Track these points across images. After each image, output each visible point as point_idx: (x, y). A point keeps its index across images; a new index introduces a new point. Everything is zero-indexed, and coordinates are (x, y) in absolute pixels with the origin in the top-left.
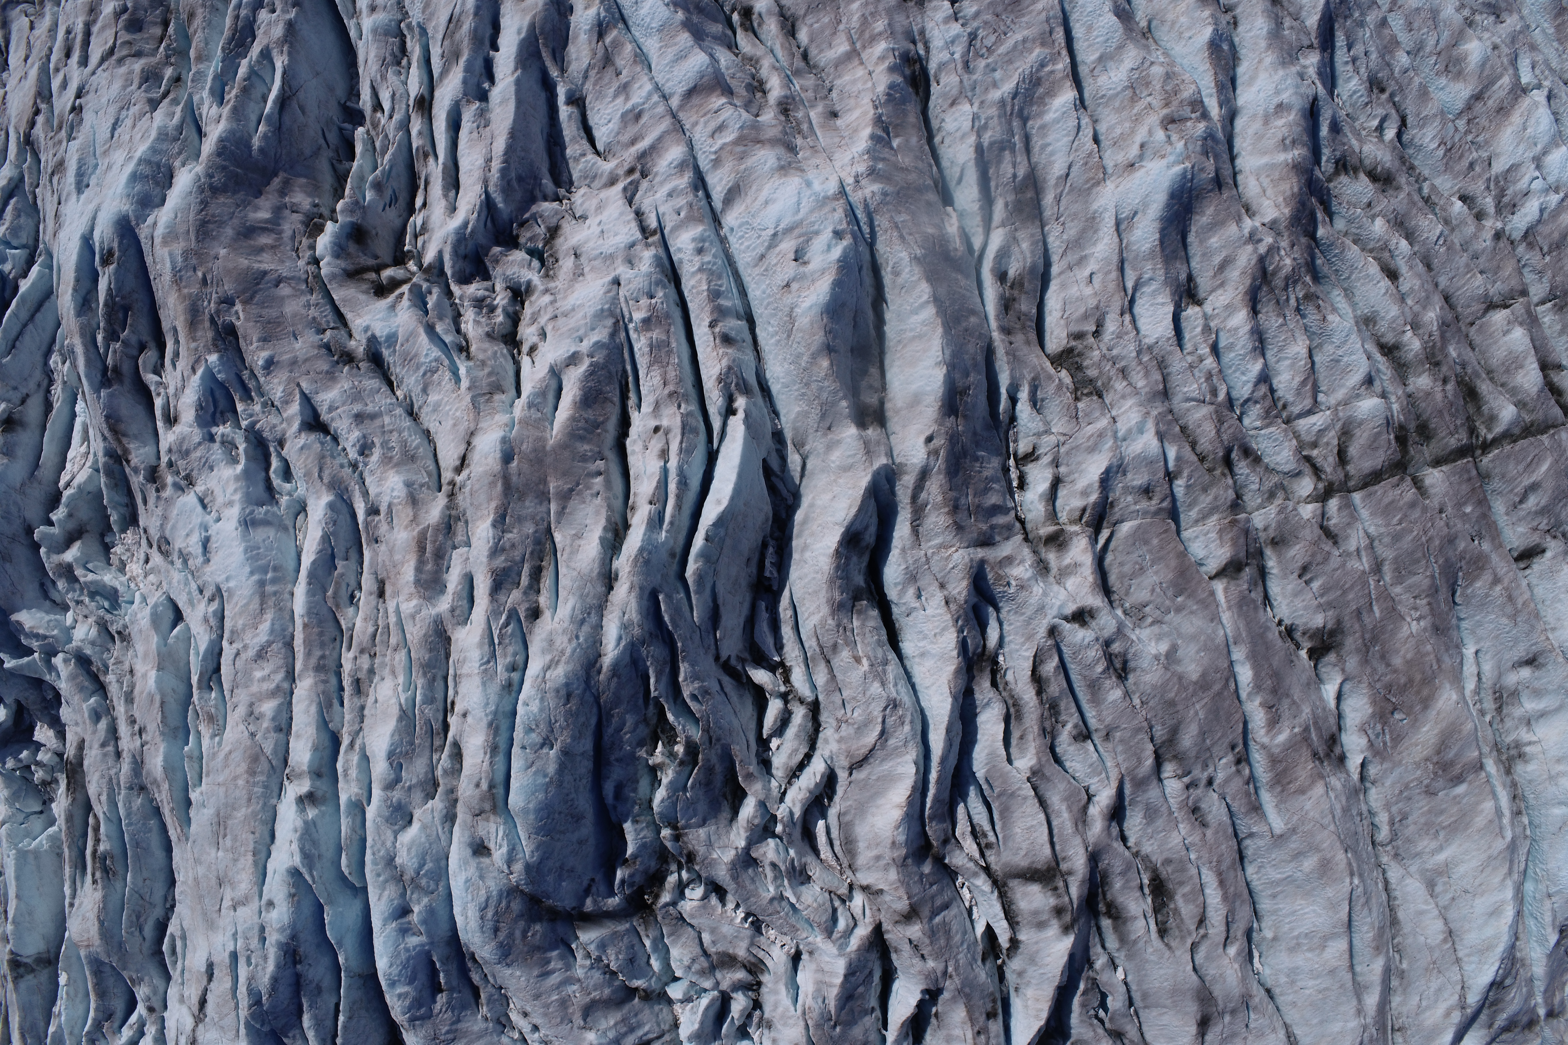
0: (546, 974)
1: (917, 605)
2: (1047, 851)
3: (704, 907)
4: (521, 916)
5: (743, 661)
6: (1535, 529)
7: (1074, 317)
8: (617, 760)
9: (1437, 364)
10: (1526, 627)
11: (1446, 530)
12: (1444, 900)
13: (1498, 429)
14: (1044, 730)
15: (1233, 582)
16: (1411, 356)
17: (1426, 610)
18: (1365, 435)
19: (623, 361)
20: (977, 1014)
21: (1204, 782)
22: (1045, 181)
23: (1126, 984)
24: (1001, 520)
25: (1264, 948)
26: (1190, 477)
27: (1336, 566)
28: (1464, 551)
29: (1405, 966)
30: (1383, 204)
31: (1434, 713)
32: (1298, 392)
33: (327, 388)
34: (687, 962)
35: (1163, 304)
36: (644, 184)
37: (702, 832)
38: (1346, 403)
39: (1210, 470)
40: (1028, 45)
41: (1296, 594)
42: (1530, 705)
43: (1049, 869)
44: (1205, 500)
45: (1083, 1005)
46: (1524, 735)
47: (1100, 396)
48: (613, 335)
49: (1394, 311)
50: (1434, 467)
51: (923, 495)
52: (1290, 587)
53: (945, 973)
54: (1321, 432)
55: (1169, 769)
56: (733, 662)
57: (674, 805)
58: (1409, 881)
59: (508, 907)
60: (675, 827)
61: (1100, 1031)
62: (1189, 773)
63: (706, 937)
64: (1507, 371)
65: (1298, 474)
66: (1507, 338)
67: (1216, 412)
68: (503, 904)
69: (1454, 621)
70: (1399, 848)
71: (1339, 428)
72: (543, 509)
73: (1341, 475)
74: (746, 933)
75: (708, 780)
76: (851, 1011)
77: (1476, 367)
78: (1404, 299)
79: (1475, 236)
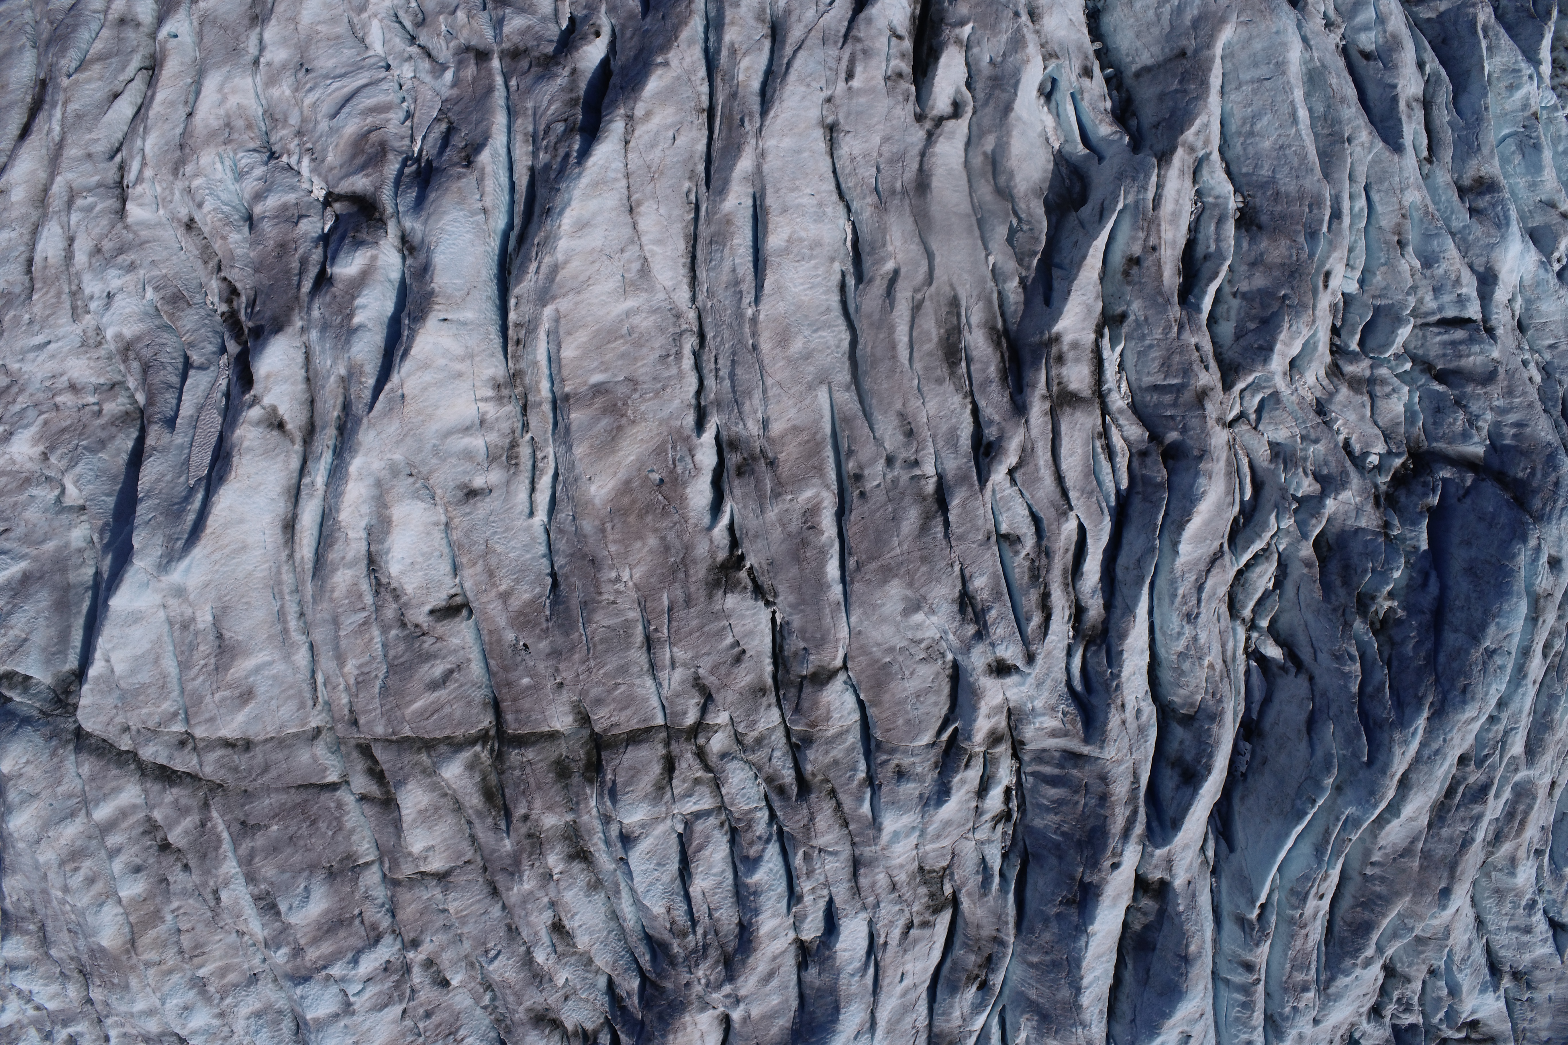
0: (1520, 425)
1: (1143, 704)
2: (1064, 428)
3: (1368, 445)
4: (1534, 492)
5: (1283, 668)
6: (439, 639)
7: (925, 943)
9: (530, 836)
10: (475, 536)
11: (561, 666)
12: (633, 251)
13: (466, 755)
14: (1048, 555)
15: (825, 663)
16: (558, 848)
17: (606, 588)
18: (642, 785)
19: (1327, 954)
20: (1153, 269)
21: (898, 464)
23: (986, 248)
24: (1047, 770)
25: (842, 251)
26: (852, 778)
27: (706, 658)
28: (540, 638)
29: (687, 185)
30: (553, 999)
31: (619, 475)
32: (707, 839)
33: (1543, 956)
34: (1395, 396)
35: (845, 950)
37: (1363, 524)
38: (657, 820)
39: (828, 781)
41: (750, 633)
42: (478, 443)
43: (1061, 405)
44: (837, 752)
45: (1037, 240)
46: (491, 410)
47: (921, 869)
48: (1331, 980)
49: (569, 896)
50: (557, 732)
51: (1127, 813)
52: (756, 642)
53: (1181, 327)
54: (689, 794)
55: (930, 487)
56: (1293, 670)
57: (1387, 560)
58: (669, 284)
59: (1545, 504)
60: (1387, 535)
61: (1022, 206)
62: (912, 478)
63: (1369, 413)
64: (437, 809)
65: (723, 756)
66: (433, 843)
67: (809, 838)
68: (1548, 508)
69: (560, 561)
70: (674, 324)
71: (668, 795)
72: (1429, 845)
73: (675, 747)
74: (1334, 408)
75: (1348, 573)
76: (1264, 306)
77: (476, 821)
78: (552, 904)
79: (442, 948)
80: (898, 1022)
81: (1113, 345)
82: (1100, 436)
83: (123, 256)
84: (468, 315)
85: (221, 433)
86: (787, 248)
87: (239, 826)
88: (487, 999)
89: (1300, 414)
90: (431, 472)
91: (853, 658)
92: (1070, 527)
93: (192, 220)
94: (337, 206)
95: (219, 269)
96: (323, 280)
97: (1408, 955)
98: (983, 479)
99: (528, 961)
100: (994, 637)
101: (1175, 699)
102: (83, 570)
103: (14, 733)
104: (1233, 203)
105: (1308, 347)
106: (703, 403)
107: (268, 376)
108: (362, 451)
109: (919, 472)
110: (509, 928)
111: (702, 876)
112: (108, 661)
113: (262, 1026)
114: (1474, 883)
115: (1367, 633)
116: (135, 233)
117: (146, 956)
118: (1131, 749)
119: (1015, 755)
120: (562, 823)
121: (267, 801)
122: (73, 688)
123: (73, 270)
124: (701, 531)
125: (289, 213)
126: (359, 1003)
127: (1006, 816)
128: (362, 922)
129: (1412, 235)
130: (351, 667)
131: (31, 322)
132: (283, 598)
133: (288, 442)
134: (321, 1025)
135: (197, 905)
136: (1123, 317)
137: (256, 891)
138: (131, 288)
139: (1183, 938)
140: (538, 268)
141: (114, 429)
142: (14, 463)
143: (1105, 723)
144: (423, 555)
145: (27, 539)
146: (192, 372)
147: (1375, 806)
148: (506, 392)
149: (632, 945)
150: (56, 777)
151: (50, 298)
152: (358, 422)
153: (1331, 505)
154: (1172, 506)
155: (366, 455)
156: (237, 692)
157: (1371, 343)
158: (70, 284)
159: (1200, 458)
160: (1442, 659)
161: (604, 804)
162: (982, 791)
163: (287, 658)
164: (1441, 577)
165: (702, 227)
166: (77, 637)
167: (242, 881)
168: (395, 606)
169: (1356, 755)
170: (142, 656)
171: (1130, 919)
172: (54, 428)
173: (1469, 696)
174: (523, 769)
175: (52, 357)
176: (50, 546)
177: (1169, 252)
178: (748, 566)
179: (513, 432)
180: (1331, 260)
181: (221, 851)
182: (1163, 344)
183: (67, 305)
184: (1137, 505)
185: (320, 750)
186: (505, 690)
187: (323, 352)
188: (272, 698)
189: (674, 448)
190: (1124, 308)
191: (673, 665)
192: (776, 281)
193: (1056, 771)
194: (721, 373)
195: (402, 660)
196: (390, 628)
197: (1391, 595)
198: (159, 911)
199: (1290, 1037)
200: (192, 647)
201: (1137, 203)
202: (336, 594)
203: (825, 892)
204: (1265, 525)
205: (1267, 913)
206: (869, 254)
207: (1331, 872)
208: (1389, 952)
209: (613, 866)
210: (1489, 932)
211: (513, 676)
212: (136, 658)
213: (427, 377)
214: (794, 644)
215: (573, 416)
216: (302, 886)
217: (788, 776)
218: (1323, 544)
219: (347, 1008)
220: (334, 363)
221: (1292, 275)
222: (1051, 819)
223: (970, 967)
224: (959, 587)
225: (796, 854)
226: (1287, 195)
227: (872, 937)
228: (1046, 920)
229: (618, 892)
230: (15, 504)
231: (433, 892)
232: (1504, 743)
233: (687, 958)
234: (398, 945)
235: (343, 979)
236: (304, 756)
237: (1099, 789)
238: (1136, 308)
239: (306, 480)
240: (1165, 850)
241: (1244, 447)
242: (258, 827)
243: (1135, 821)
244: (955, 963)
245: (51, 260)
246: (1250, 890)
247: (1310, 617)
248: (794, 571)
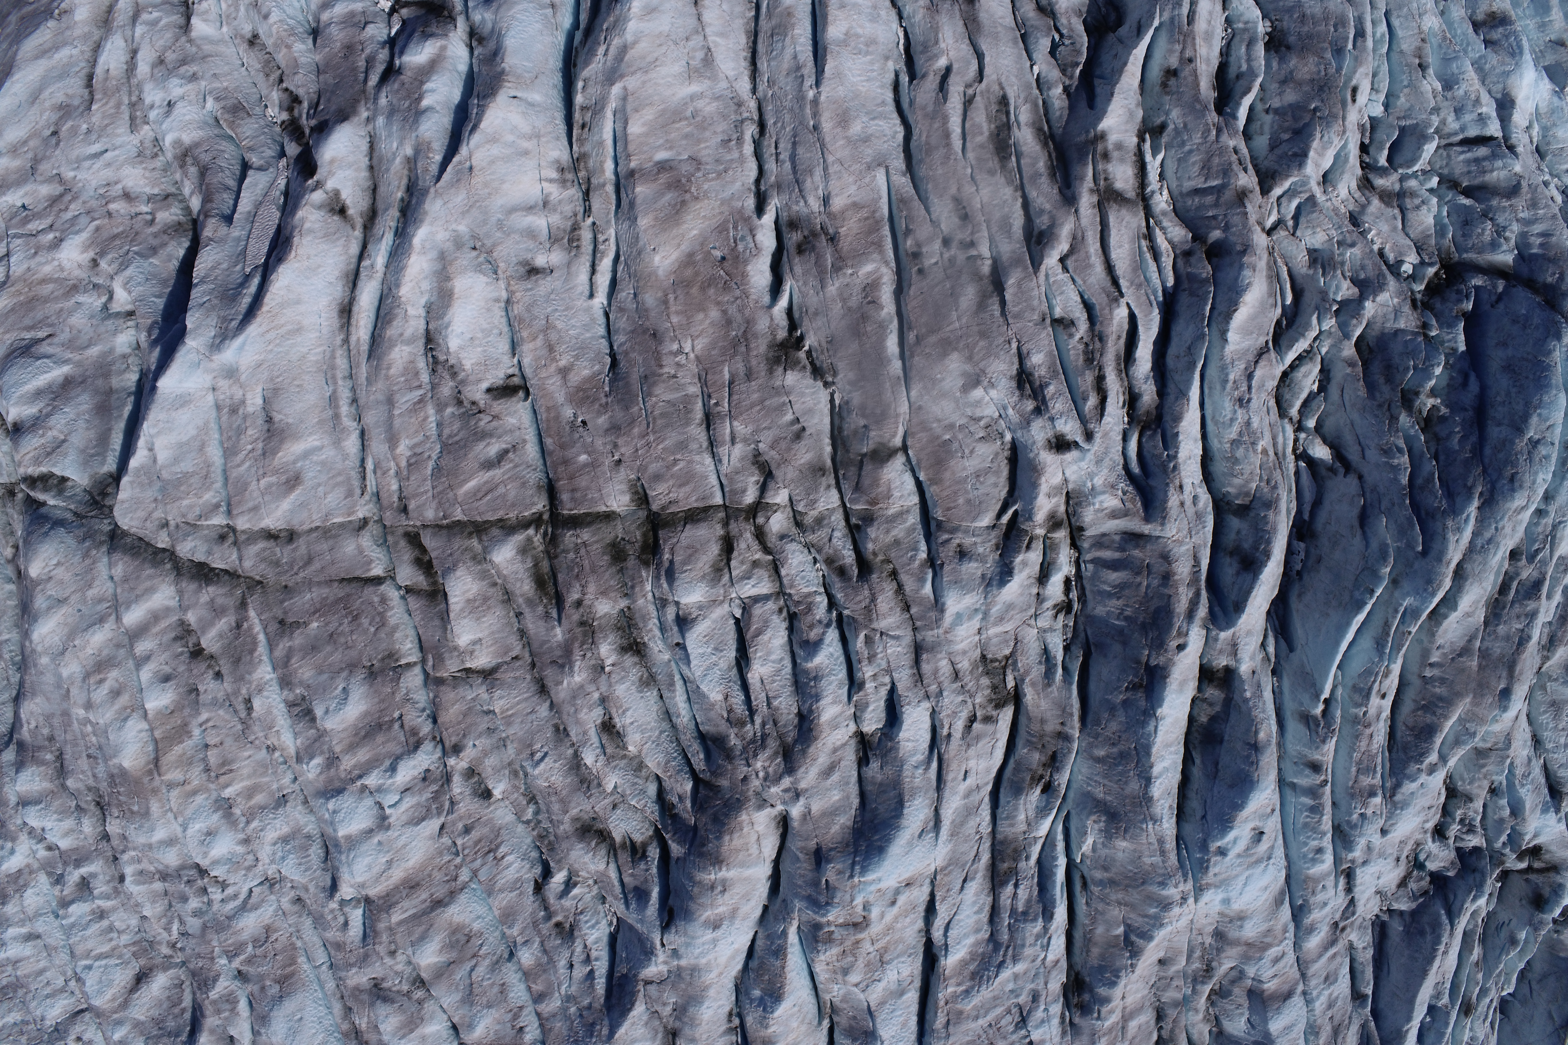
0: (1545, 234)
1: (1199, 490)
2: (1112, 219)
3: (1401, 254)
5: (1331, 469)
6: (495, 417)
7: (988, 739)
8: (1466, 410)
9: (582, 624)
10: (536, 311)
11: (620, 442)
13: (519, 538)
14: (1101, 339)
15: (885, 440)
16: (611, 638)
17: (667, 361)
18: (700, 565)
19: (1390, 760)
20: (1190, 79)
21: (954, 244)
22: (985, 876)
23: (1030, 58)
24: (1107, 554)
25: (896, 52)
26: (913, 558)
27: (766, 433)
28: (599, 414)
30: (601, 806)
31: (683, 247)
32: (766, 624)
34: (1424, 208)
35: (908, 740)
36: (1337, 917)
37: (1402, 325)
38: (714, 602)
39: (889, 561)
40: (975, 1013)
41: (810, 411)
42: (540, 222)
43: (1108, 200)
44: (898, 531)
45: (1078, 52)
46: (554, 192)
47: (983, 657)
48: (1397, 786)
49: (621, 690)
50: (613, 512)
51: (1190, 595)
52: (816, 421)
53: (1219, 131)
54: (747, 576)
55: (986, 268)
56: (1342, 471)
57: (1427, 358)
58: (731, 74)
60: (1426, 336)
61: (1063, 21)
62: (969, 258)
63: (1400, 226)
64: (486, 599)
65: (782, 537)
66: (480, 635)
67: (871, 620)
69: (619, 339)
70: (736, 112)
71: (726, 578)
72: (1486, 644)
73: (733, 526)
74: (1367, 220)
75: (1390, 372)
76: (1295, 119)
77: (526, 611)
78: (603, 701)
79: (485, 754)
80: (962, 824)
81: (1155, 152)
82: (1145, 238)
83: (186, 67)
84: (536, 97)
85: (279, 226)
86: (845, 41)
87: (277, 626)
88: (529, 813)
89: (1336, 219)
90: (494, 245)
91: (913, 434)
92: (1121, 313)
93: (256, 36)
94: (404, 12)
95: (281, 81)
96: (390, 72)
97: (1469, 771)
98: (1036, 264)
99: (576, 764)
100: (1053, 412)
101: (1230, 489)
102: (127, 376)
103: (46, 534)
104: (1262, 28)
105: (1340, 159)
106: (763, 188)
107: (332, 161)
108: (428, 220)
109: (975, 253)
110: (557, 728)
111: (760, 662)
112: (151, 450)
113: (289, 851)
114: (1531, 689)
115: (1413, 427)
116: (198, 47)
117: (169, 777)
118: (1190, 532)
119: (1074, 545)
120: (615, 612)
121: (308, 596)
122: (110, 490)
123: (134, 81)
124: (762, 307)
125: (356, 20)
126: (395, 815)
127: (1065, 607)
128: (402, 726)
129: (1431, 59)
130: (403, 448)
131: (89, 131)
132: (335, 383)
133: (349, 228)
134: (353, 842)
135: (227, 717)
136: (1162, 127)
137: (291, 697)
138: (192, 97)
139: (1251, 724)
140: (607, 50)
141: (166, 237)
142: (62, 269)
143: (1165, 501)
144: (483, 331)
145: (71, 345)
146: (250, 172)
147: (1433, 594)
148: (570, 176)
149: (685, 744)
150: (86, 580)
151: (110, 108)
152: (425, 192)
153: (1370, 308)
154: (1218, 299)
155: (431, 224)
156: (283, 478)
157: (1398, 159)
158: (130, 95)
159: (1244, 252)
160: (1488, 451)
161: (660, 586)
162: (1043, 577)
163: (337, 443)
164: (1480, 377)
165: (763, 22)
166: (117, 440)
167: (276, 688)
168: (451, 384)
169: (1410, 546)
170: (187, 443)
171: (1195, 713)
172: (105, 235)
173: (1517, 484)
174: (577, 550)
175: (109, 165)
176: (94, 351)
177: (1204, 67)
178: (806, 348)
179: (575, 215)
180: (1357, 75)
181: (256, 654)
182: (1202, 148)
183: (126, 116)
184: (1184, 300)
185: (366, 541)
186: (561, 469)
187: (389, 135)
188: (319, 485)
189: (735, 228)
190: (1163, 119)
191: (733, 441)
192: (836, 67)
193: (1117, 555)
194: (782, 157)
195: (457, 438)
196: (446, 405)
197: (1433, 393)
198: (186, 725)
199: (1359, 847)
200: (240, 432)
201: (1172, 19)
202: (392, 371)
203: (887, 680)
204: (1307, 326)
205: (1332, 709)
206: (922, 52)
207: (1392, 666)
208: (1452, 762)
209: (666, 656)
210: (1547, 751)
211: (570, 453)
212: (181, 445)
213: (495, 150)
214: (854, 421)
215: (638, 189)
216: (340, 688)
217: (848, 557)
218: (1364, 348)
219: (382, 822)
220: (401, 144)
221: (1321, 89)
222: (1114, 605)
223: (1034, 766)
224: (1016, 366)
225: (857, 637)
226: (1313, 17)
227: (934, 730)
228: (1112, 709)
229: (672, 684)
230: (61, 310)
231: (478, 691)
232: (1554, 538)
233: (745, 749)
234: (438, 753)
235: (380, 790)
236: (349, 547)
237: (1162, 568)
238: (1175, 116)
239: (366, 263)
240: (1230, 632)
241: (1283, 256)
242: (297, 625)
243: (1198, 603)
244: (1018, 764)
245: (113, 73)
246: (1314, 685)
247: (1355, 416)
248: (854, 347)
